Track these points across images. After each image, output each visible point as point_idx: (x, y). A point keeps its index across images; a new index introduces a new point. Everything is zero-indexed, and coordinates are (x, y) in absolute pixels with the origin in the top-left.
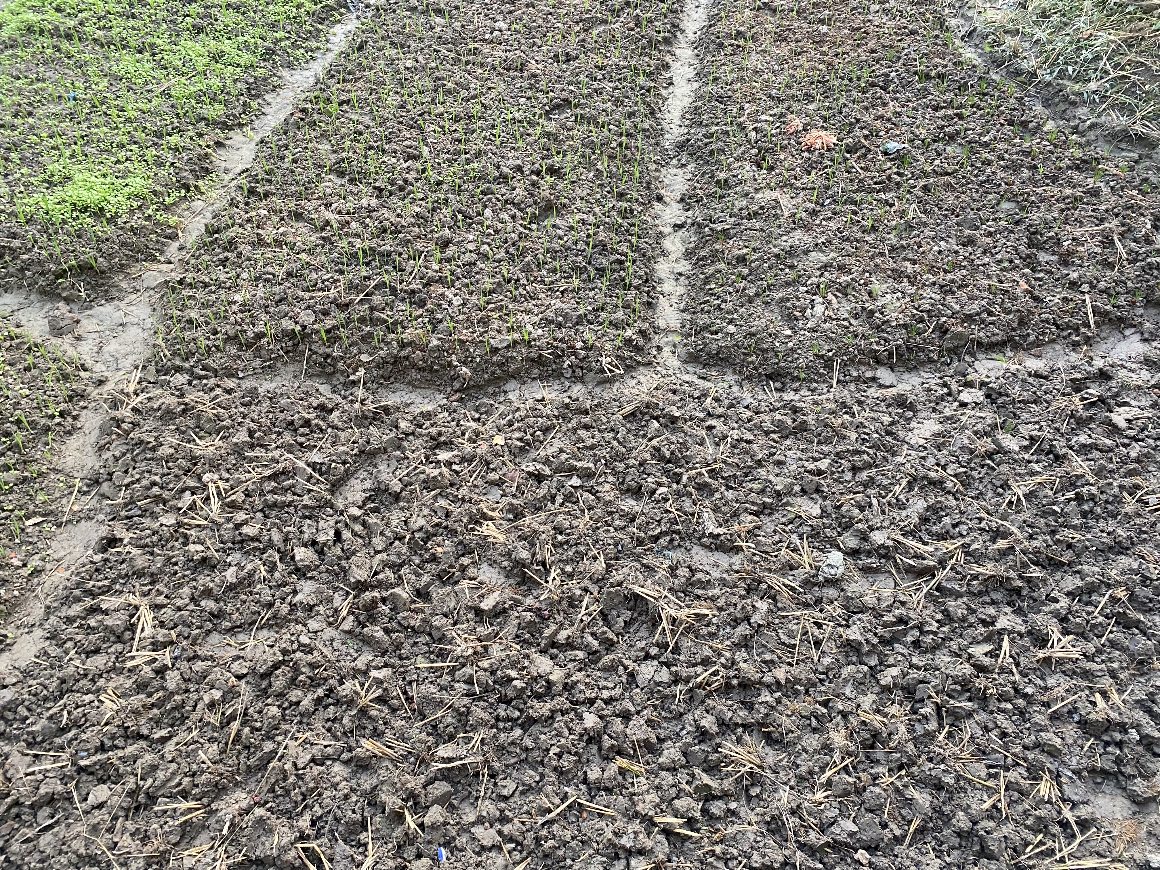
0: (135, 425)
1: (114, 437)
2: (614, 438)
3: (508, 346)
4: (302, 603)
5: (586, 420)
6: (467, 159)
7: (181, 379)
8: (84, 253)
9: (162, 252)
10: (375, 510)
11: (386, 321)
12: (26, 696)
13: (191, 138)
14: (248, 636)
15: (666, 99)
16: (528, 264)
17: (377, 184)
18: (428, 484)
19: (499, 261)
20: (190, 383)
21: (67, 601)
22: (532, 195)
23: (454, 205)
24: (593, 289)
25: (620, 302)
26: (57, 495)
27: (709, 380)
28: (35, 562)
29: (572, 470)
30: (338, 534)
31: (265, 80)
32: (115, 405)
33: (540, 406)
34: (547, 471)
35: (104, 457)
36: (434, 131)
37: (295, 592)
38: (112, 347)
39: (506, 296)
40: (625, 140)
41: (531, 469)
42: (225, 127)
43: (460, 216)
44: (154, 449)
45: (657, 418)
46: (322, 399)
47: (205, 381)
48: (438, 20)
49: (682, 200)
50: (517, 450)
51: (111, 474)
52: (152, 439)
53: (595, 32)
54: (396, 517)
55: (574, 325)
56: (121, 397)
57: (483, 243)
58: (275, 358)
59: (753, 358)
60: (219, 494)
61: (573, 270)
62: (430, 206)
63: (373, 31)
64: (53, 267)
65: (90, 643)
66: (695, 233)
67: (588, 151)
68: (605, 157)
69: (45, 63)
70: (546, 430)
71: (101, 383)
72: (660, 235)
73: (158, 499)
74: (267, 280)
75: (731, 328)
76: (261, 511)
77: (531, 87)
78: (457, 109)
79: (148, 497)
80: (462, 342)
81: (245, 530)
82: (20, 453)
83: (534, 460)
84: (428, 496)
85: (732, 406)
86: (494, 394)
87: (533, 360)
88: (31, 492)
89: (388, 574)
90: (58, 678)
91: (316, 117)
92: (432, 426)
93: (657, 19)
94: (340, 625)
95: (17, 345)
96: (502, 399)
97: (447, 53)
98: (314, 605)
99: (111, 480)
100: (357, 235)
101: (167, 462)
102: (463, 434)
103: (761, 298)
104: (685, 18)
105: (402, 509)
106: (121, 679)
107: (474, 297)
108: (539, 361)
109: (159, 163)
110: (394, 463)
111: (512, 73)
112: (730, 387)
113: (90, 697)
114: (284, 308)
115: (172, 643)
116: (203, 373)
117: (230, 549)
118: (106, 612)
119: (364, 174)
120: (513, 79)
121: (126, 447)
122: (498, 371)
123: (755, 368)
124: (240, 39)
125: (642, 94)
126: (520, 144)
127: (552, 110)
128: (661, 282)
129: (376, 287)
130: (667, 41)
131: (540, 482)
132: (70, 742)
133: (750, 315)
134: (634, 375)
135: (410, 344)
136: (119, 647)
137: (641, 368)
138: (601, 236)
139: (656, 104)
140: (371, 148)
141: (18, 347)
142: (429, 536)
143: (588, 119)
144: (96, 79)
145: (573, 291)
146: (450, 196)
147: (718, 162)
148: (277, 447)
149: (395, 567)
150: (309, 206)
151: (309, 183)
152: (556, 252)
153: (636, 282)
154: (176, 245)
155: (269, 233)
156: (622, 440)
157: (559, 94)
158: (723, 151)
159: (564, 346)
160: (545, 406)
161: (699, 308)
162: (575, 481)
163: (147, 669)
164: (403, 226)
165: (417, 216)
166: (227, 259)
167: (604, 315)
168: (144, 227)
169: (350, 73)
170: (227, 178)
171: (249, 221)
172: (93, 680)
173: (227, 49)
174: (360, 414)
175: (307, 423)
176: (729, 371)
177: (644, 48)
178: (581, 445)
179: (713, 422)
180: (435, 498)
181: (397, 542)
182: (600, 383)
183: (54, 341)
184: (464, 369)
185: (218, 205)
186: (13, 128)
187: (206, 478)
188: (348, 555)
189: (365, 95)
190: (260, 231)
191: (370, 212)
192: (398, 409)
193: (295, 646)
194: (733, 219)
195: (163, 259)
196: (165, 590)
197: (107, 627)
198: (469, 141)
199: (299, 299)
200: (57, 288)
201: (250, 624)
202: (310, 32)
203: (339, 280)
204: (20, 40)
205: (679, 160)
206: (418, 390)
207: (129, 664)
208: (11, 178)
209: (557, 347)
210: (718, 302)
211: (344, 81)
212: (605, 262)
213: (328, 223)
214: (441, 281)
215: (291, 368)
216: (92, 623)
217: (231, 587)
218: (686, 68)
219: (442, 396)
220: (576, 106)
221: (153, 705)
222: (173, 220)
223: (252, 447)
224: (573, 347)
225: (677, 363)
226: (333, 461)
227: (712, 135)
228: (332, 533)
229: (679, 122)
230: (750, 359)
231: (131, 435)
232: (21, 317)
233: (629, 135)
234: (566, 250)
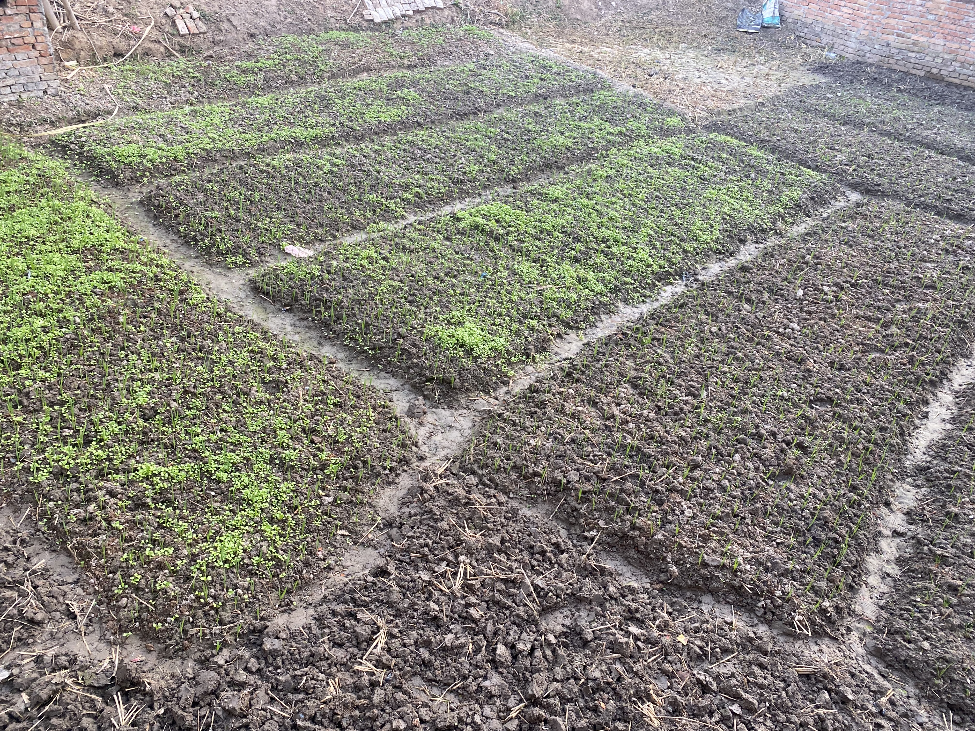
0: (432, 498)
1: (415, 500)
2: (784, 689)
3: (717, 567)
4: (487, 689)
5: (764, 660)
6: (735, 412)
7: (472, 480)
8: (450, 372)
9: (494, 390)
10: (565, 645)
11: (628, 504)
12: (286, 652)
13: (544, 325)
14: (439, 692)
15: (918, 428)
16: (757, 509)
17: (659, 404)
18: (614, 646)
19: (734, 497)
20: (477, 486)
21: (339, 599)
22: (778, 458)
23: (711, 442)
24: (805, 553)
25: (826, 574)
26: (364, 522)
27: (889, 681)
28: (331, 561)
29: (736, 698)
30: (533, 649)
31: (606, 305)
32: (426, 478)
33: (726, 628)
34: (714, 687)
35: (403, 510)
36: (716, 383)
37: (485, 678)
38: (438, 438)
39: (729, 526)
40: (871, 446)
41: (702, 677)
42: (568, 326)
43: (714, 451)
44: (436, 521)
45: (829, 691)
46: (560, 540)
47: (487, 489)
48: (746, 306)
49: (908, 514)
50: (694, 656)
51: (402, 524)
52: (438, 513)
53: (872, 356)
54: (579, 660)
55: (780, 575)
56: (432, 475)
57: (725, 478)
58: (539, 495)
59: (940, 682)
60: (465, 574)
61: (793, 530)
62: (694, 434)
63: (694, 297)
64: (428, 373)
65: (340, 637)
66: (913, 546)
67: (836, 443)
68: (850, 454)
69: (477, 250)
70: (726, 651)
71: (422, 459)
72: (879, 534)
73: (424, 557)
74: (556, 438)
75: (926, 645)
76: (487, 602)
77: (804, 378)
78: (739, 373)
79: (418, 552)
80: (681, 546)
81: (472, 611)
82: (356, 484)
83: (706, 671)
84: (610, 656)
85: (905, 715)
86: (690, 599)
87: (733, 587)
88: (351, 513)
89: (556, 702)
90: (310, 651)
91: (632, 342)
92: (633, 600)
93: (928, 364)
94: (505, 722)
95: (386, 412)
96: (695, 606)
97: (745, 331)
98: (494, 696)
99: (400, 528)
100: (630, 433)
101: (441, 534)
102: (655, 619)
103: (963, 631)
104: (955, 371)
105: (586, 656)
106: (347, 675)
107: (703, 516)
108: (738, 590)
109: (518, 334)
110: (593, 614)
111: (792, 363)
112: (908, 697)
113: (322, 676)
114: (561, 463)
115: (389, 668)
116: (489, 482)
117: (455, 619)
118: (358, 620)
119: (652, 394)
120: (791, 367)
121: (419, 510)
122: (701, 583)
123: (939, 692)
124: (601, 274)
125: (898, 417)
126: (781, 416)
127: (815, 401)
128: (868, 572)
129: (631, 476)
130: (932, 383)
131: (704, 693)
132: (297, 702)
133: (948, 642)
134: (819, 642)
135: (640, 529)
136: (355, 650)
137: (827, 639)
138: (827, 513)
139: (908, 428)
140: (664, 377)
141: (385, 414)
142: (598, 689)
143: (844, 418)
144: (502, 269)
145: (788, 547)
146: (711, 433)
147: (954, 497)
148: (516, 560)
149: (565, 700)
150: (605, 400)
151: (610, 384)
152: (783, 510)
153: (846, 564)
154: (505, 389)
155: (570, 407)
156: (791, 694)
157: (825, 391)
158: (961, 490)
159: (765, 588)
160: (731, 630)
161: (898, 612)
162: (736, 708)
163: (366, 677)
164: (668, 441)
165: (681, 438)
166: (535, 413)
167: (808, 578)
168: (492, 370)
169: (667, 321)
170: (555, 359)
171: (560, 393)
172: (330, 666)
173: (590, 278)
174: (583, 565)
175: (543, 553)
176: (911, 682)
177: (910, 382)
178: (752, 680)
179: (883, 722)
180: (615, 660)
181: (572, 681)
182: (786, 634)
183: (407, 419)
184: (674, 567)
185: (542, 374)
186: (442, 281)
187: (462, 558)
188: (534, 670)
189: (672, 339)
190: (565, 403)
191: (646, 420)
192: (611, 574)
193: (469, 720)
194: (954, 550)
195: (493, 395)
196: (401, 626)
197: (355, 631)
198: (740, 399)
199: (573, 461)
200: (424, 387)
201: (445, 684)
202: (649, 284)
203: (606, 460)
204: (468, 231)
205: (915, 480)
206: (631, 567)
207: (357, 667)
208: (428, 310)
209: (758, 586)
210: (919, 615)
211: (661, 324)
212: (823, 535)
213: (613, 416)
214: (682, 493)
215: (546, 506)
216: (347, 623)
217: (445, 649)
218: (944, 410)
219: (647, 580)
220: (837, 405)
221: (358, 707)
222: (511, 373)
223: (500, 551)
224: (772, 593)
225: (861, 651)
226: (551, 591)
227: (954, 472)
228: (529, 646)
229: (924, 450)
230: (937, 682)
231: (427, 504)
232: (395, 396)
233: (876, 444)
234: (792, 512)
